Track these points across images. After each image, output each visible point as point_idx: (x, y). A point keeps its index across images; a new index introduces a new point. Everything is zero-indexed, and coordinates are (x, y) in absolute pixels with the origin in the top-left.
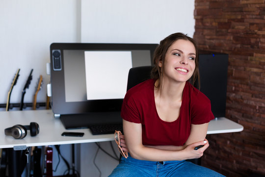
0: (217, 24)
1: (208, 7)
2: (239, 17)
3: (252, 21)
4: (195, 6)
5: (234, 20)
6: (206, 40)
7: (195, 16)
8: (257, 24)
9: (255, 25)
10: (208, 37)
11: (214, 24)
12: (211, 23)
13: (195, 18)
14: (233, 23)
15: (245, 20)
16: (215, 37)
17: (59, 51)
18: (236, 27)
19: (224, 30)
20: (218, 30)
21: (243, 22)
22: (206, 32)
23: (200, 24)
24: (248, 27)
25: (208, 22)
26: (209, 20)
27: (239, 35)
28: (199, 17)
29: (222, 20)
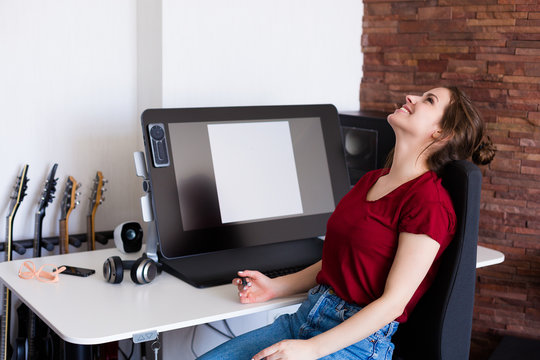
0: (415, 63)
1: (394, 31)
2: (465, 50)
3: (491, 58)
4: (364, 28)
5: (453, 55)
6: (392, 93)
7: (363, 47)
8: (502, 63)
9: (498, 66)
10: (398, 88)
11: (409, 62)
12: (403, 62)
13: (362, 51)
14: (452, 62)
15: (477, 56)
16: (411, 87)
17: (162, 126)
18: (459, 69)
19: (432, 74)
20: (418, 74)
21: (474, 59)
22: (390, 77)
23: (376, 62)
24: (485, 70)
25: (395, 60)
26: (397, 56)
27: (465, 83)
28: (374, 49)
29: (427, 56)
